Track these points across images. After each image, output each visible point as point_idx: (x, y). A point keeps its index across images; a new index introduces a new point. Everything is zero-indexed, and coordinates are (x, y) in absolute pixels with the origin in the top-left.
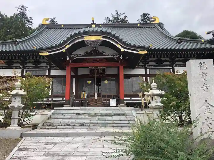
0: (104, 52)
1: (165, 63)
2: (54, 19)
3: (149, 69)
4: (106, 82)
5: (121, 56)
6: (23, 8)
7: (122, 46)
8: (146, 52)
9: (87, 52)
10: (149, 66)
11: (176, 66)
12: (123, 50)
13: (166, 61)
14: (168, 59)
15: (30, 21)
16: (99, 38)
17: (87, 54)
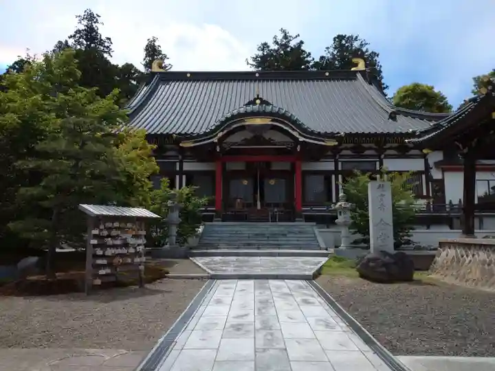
0: (272, 138)
1: (367, 152)
2: (154, 41)
3: (342, 162)
4: (272, 182)
5: (299, 146)
6: (91, 17)
7: (300, 134)
8: (337, 143)
9: (246, 139)
10: (342, 156)
11: (387, 157)
12: (301, 139)
13: (370, 148)
14: (373, 145)
15: (106, 44)
16: (267, 121)
17: (247, 142)
